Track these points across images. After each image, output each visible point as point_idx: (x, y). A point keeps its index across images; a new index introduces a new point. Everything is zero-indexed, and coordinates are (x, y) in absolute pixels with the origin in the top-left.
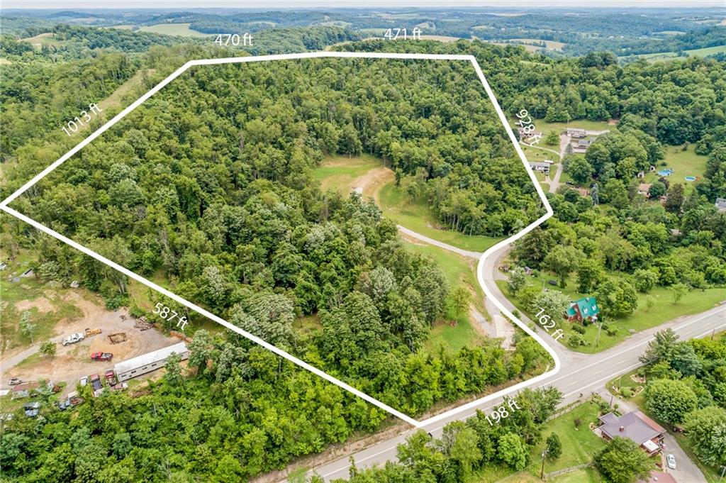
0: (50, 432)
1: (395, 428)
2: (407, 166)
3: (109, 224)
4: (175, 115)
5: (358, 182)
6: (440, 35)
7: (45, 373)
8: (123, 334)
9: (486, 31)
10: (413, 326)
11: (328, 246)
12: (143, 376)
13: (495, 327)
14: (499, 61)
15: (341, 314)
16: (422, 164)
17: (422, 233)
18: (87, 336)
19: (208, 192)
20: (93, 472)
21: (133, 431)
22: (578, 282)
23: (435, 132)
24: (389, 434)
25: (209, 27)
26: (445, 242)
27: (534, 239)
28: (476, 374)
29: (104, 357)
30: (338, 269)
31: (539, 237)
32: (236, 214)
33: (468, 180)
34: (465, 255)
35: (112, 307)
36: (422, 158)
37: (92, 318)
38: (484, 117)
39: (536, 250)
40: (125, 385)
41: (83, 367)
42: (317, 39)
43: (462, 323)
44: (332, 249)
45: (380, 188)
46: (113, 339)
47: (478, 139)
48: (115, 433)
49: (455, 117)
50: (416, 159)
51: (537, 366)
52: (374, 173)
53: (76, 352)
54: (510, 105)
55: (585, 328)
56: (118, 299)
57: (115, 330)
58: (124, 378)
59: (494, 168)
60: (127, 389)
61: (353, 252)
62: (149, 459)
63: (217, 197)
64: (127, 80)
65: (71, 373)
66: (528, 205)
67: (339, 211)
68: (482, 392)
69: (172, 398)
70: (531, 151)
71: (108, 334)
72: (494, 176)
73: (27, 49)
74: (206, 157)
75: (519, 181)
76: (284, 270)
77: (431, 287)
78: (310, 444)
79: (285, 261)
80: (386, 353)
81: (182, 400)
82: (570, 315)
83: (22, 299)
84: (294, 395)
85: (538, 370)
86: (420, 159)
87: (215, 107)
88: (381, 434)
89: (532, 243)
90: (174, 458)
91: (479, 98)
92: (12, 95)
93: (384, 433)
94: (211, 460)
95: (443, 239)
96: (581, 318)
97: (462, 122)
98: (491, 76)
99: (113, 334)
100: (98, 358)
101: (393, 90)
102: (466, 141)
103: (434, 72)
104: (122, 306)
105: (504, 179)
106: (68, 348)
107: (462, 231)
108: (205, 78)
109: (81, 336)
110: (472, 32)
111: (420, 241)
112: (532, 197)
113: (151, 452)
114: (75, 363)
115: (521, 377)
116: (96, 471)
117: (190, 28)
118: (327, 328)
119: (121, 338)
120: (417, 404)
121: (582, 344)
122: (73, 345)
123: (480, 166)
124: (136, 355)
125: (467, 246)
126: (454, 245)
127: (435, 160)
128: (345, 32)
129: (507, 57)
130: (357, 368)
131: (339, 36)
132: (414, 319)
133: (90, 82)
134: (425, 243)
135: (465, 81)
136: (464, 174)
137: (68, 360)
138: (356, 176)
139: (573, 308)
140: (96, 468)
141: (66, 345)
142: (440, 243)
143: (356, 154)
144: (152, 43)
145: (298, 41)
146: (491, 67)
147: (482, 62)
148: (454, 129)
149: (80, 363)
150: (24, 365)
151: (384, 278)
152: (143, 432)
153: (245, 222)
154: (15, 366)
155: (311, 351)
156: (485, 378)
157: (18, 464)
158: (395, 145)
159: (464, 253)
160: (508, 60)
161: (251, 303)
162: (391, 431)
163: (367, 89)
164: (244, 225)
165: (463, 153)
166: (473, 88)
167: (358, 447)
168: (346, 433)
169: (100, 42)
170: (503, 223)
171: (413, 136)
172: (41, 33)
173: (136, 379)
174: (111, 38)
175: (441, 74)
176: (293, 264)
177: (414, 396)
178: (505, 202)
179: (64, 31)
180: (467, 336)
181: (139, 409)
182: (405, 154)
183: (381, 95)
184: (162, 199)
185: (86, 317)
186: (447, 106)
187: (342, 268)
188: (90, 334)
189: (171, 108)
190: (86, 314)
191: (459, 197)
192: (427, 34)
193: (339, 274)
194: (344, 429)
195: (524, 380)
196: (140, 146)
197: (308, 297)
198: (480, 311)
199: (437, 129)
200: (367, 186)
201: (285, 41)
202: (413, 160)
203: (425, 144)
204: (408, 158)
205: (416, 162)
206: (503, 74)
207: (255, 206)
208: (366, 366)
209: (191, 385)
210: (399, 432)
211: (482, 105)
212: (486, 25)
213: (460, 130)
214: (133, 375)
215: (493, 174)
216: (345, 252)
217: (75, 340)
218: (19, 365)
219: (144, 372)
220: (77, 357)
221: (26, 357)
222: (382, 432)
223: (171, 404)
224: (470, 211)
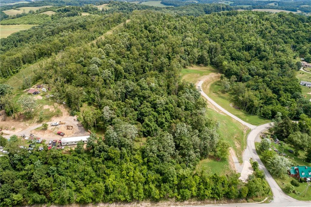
0: (31, 158)
1: (168, 203)
2: (228, 74)
3: (82, 81)
4: (129, 39)
5: (202, 78)
6: (278, 9)
7: (42, 135)
8: (72, 127)
9: (307, 8)
10: (190, 155)
11: (166, 107)
12: (71, 146)
13: (243, 167)
14: (301, 24)
15: (156, 141)
16: (236, 74)
17: (226, 108)
18: (59, 124)
19: (129, 73)
20: (37, 179)
21: (58, 167)
22: (306, 155)
23: (249, 59)
24: (165, 204)
25: (169, 3)
26: (237, 115)
27: (285, 125)
28: (218, 190)
29: (61, 134)
30: (167, 119)
31: (288, 125)
32: (130, 85)
33: (259, 85)
34: (244, 124)
35: (72, 115)
36: (237, 71)
37: (64, 117)
38: (281, 54)
39: (285, 131)
40: (63, 148)
41: (54, 136)
42: (211, 9)
43: (224, 160)
44: (167, 109)
45: (212, 83)
46: (68, 128)
47: (274, 65)
48: (51, 166)
49: (263, 52)
50: (233, 71)
51: (259, 196)
52: (213, 75)
53: (54, 129)
54: (301, 49)
55: (300, 184)
56: (75, 112)
57: (70, 124)
58: (64, 145)
59: (277, 81)
60: (63, 149)
61: (176, 112)
62: (60, 180)
63: (132, 76)
64: (120, 23)
65: (49, 137)
66: (292, 104)
67: (182, 91)
68: (220, 200)
69: (76, 158)
70: (306, 75)
71: (67, 125)
72: (276, 86)
73: (96, 10)
74: (134, 58)
75: (291, 91)
76: (142, 114)
77: (206, 138)
78: (125, 197)
79: (143, 111)
80: (173, 165)
81: (80, 160)
82: (292, 173)
83: (47, 105)
84: (124, 172)
85: (259, 199)
86: (236, 71)
87: (147, 37)
88: (160, 203)
89: (283, 126)
90: (70, 183)
91: (282, 43)
92: (81, 27)
93: (162, 203)
94: (83, 189)
95: (236, 114)
96: (299, 177)
97: (267, 55)
98: (294, 32)
99: (69, 125)
100: (59, 134)
101: (235, 35)
102: (266, 65)
103: (261, 28)
104: (76, 115)
105: (281, 89)
106: (52, 127)
107: (248, 111)
108: (147, 25)
109: (58, 124)
110: (298, 8)
111: (223, 112)
112: (296, 101)
113: (62, 178)
114: (52, 134)
115: (246, 200)
116: (38, 179)
117: (161, 3)
118: (147, 146)
119: (71, 128)
120: (181, 195)
121: (294, 192)
122: (54, 126)
123: (269, 80)
124: (73, 136)
125: (247, 120)
126: (240, 118)
127: (244, 73)
128: (226, 7)
129: (308, 22)
130: (156, 168)
131: (223, 8)
132: (192, 152)
133: (106, 24)
134: (225, 114)
135: (277, 34)
136: (258, 82)
137: (51, 132)
138: (203, 75)
139: (296, 169)
140: (39, 178)
141: (52, 126)
142: (233, 115)
143: (206, 65)
144: (142, 9)
145: (202, 10)
146: (294, 28)
147: (291, 24)
148: (261, 59)
149: (54, 134)
150: (37, 130)
151: (183, 128)
152: (61, 169)
153: (133, 89)
154: (35, 129)
155: (138, 154)
156: (223, 193)
157: (18, 167)
158: (225, 63)
159: (244, 123)
160: (307, 24)
161: (117, 126)
162: (166, 203)
163: (221, 34)
164: (133, 90)
165: (261, 71)
166: (280, 38)
167: (148, 205)
168: (142, 197)
169: (123, 8)
170: (272, 112)
171: (237, 60)
172: (104, 4)
173: (68, 146)
174: (127, 6)
175: (264, 29)
176: (146, 112)
177: (181, 190)
178: (279, 100)
179: (112, 3)
180: (223, 168)
181: (64, 159)
182: (228, 68)
183: (227, 38)
184: (105, 73)
185: (63, 116)
186: (261, 46)
187: (169, 119)
188: (61, 123)
189: (129, 36)
190: (63, 115)
191: (249, 94)
192: (271, 9)
193: (166, 121)
194: (142, 195)
195: (248, 202)
196: (109, 51)
197: (147, 129)
198: (238, 157)
199: (251, 57)
200: (206, 81)
201: (196, 10)
202: (231, 71)
203: (242, 64)
204: (229, 70)
205: (233, 73)
206: (302, 32)
207: (142, 83)
208: (160, 169)
209: (85, 155)
210: (169, 205)
211: (283, 47)
212: (308, 5)
213: (264, 59)
214: (67, 144)
215: (276, 84)
216: (172, 111)
217: (55, 125)
218: (36, 129)
219: (72, 144)
220: (53, 132)
221: (39, 127)
222: (161, 202)
223: (76, 160)
224: (253, 102)
